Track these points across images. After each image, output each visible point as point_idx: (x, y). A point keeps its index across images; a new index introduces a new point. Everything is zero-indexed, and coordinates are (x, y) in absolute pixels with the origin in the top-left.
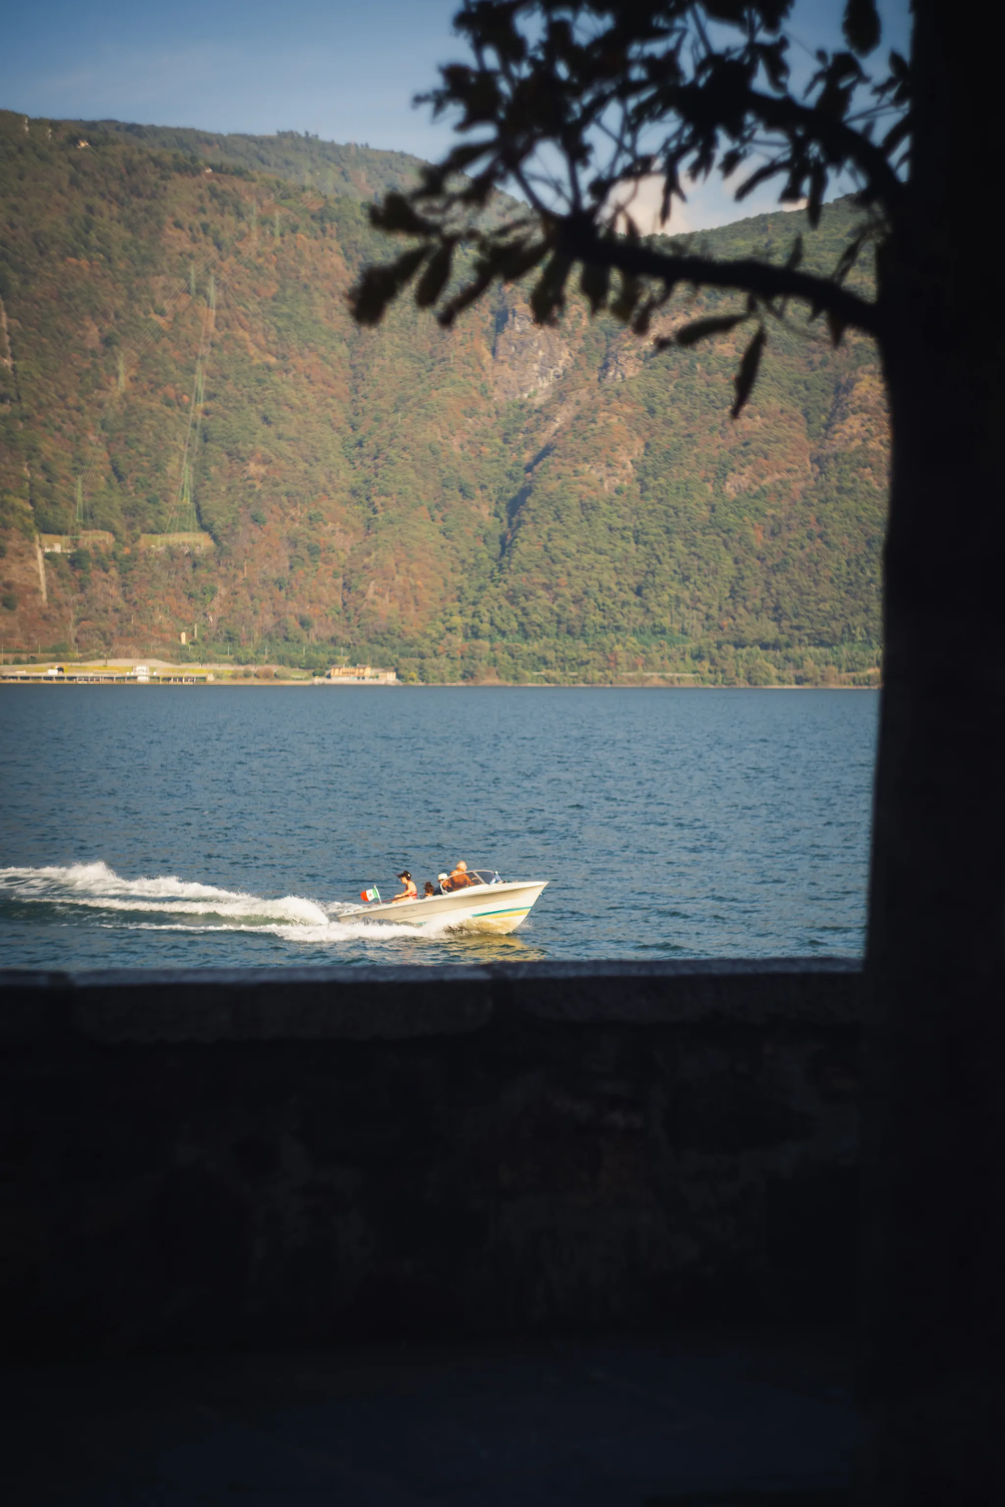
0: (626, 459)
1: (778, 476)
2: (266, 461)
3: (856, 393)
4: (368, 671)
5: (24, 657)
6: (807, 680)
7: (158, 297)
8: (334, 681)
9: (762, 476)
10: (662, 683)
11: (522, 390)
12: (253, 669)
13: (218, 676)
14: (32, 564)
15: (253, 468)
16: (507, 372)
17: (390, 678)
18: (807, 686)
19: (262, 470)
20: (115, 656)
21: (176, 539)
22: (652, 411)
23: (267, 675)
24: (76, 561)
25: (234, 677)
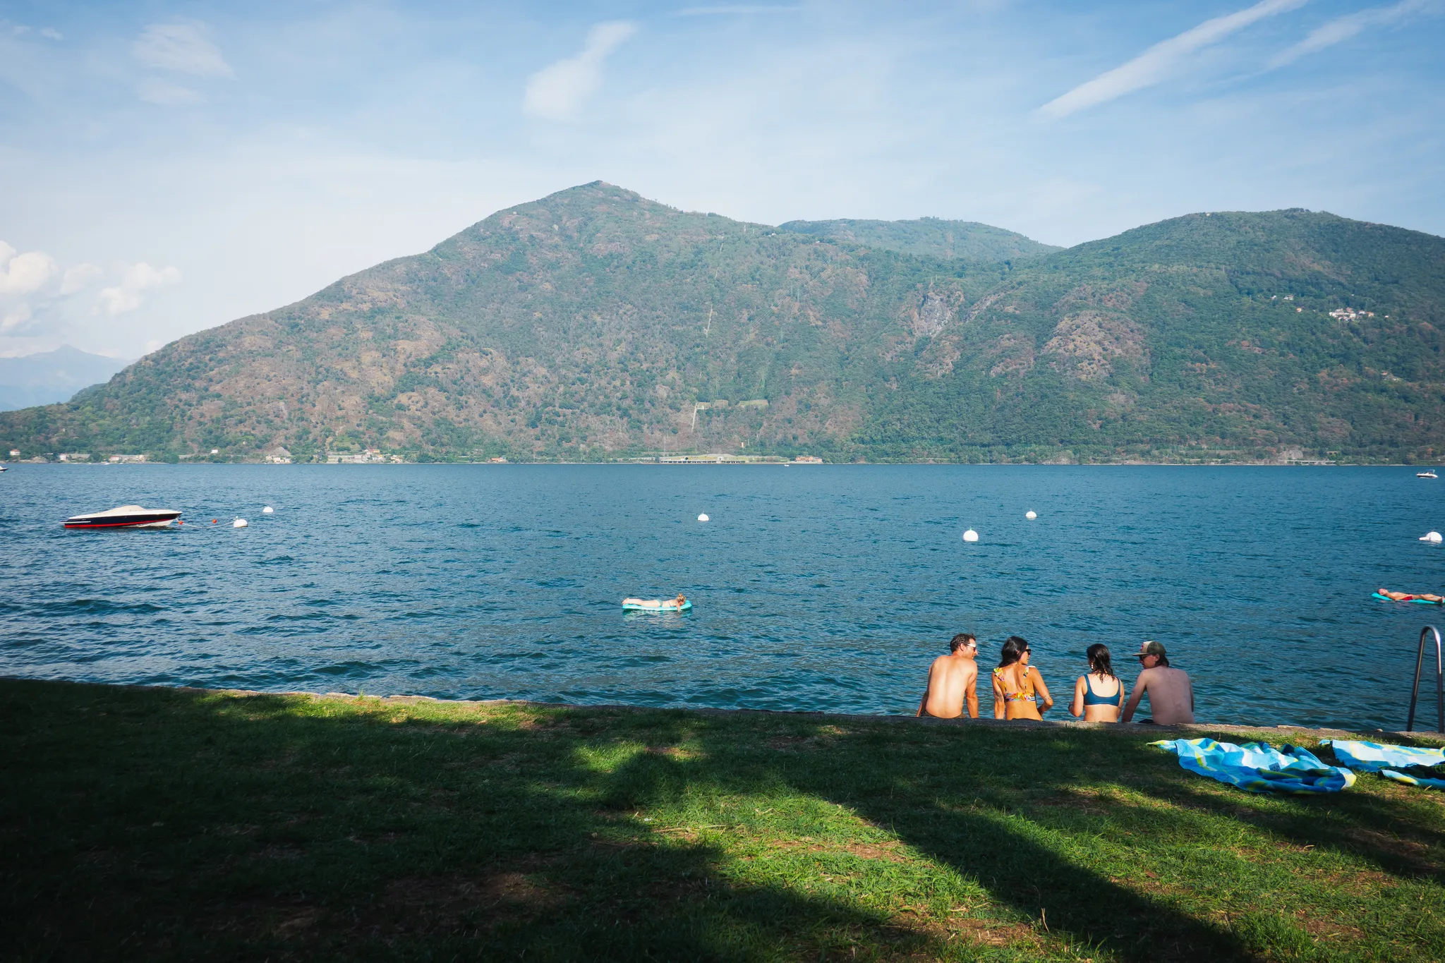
0: (948, 361)
1: (1014, 367)
2: (800, 368)
3: (1058, 326)
4: (811, 458)
5: (674, 453)
6: (994, 461)
7: (776, 299)
8: (797, 462)
9: (1007, 367)
10: (933, 462)
11: (929, 331)
12: (766, 457)
13: (751, 461)
14: (691, 414)
15: (794, 371)
16: (923, 323)
17: (820, 461)
18: (994, 464)
19: (797, 371)
20: (711, 453)
21: (754, 403)
22: (966, 339)
23: (771, 461)
24: (708, 413)
25: (758, 461)
